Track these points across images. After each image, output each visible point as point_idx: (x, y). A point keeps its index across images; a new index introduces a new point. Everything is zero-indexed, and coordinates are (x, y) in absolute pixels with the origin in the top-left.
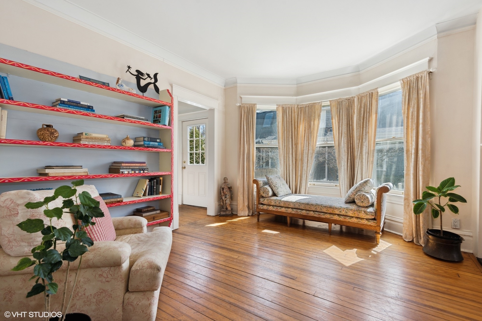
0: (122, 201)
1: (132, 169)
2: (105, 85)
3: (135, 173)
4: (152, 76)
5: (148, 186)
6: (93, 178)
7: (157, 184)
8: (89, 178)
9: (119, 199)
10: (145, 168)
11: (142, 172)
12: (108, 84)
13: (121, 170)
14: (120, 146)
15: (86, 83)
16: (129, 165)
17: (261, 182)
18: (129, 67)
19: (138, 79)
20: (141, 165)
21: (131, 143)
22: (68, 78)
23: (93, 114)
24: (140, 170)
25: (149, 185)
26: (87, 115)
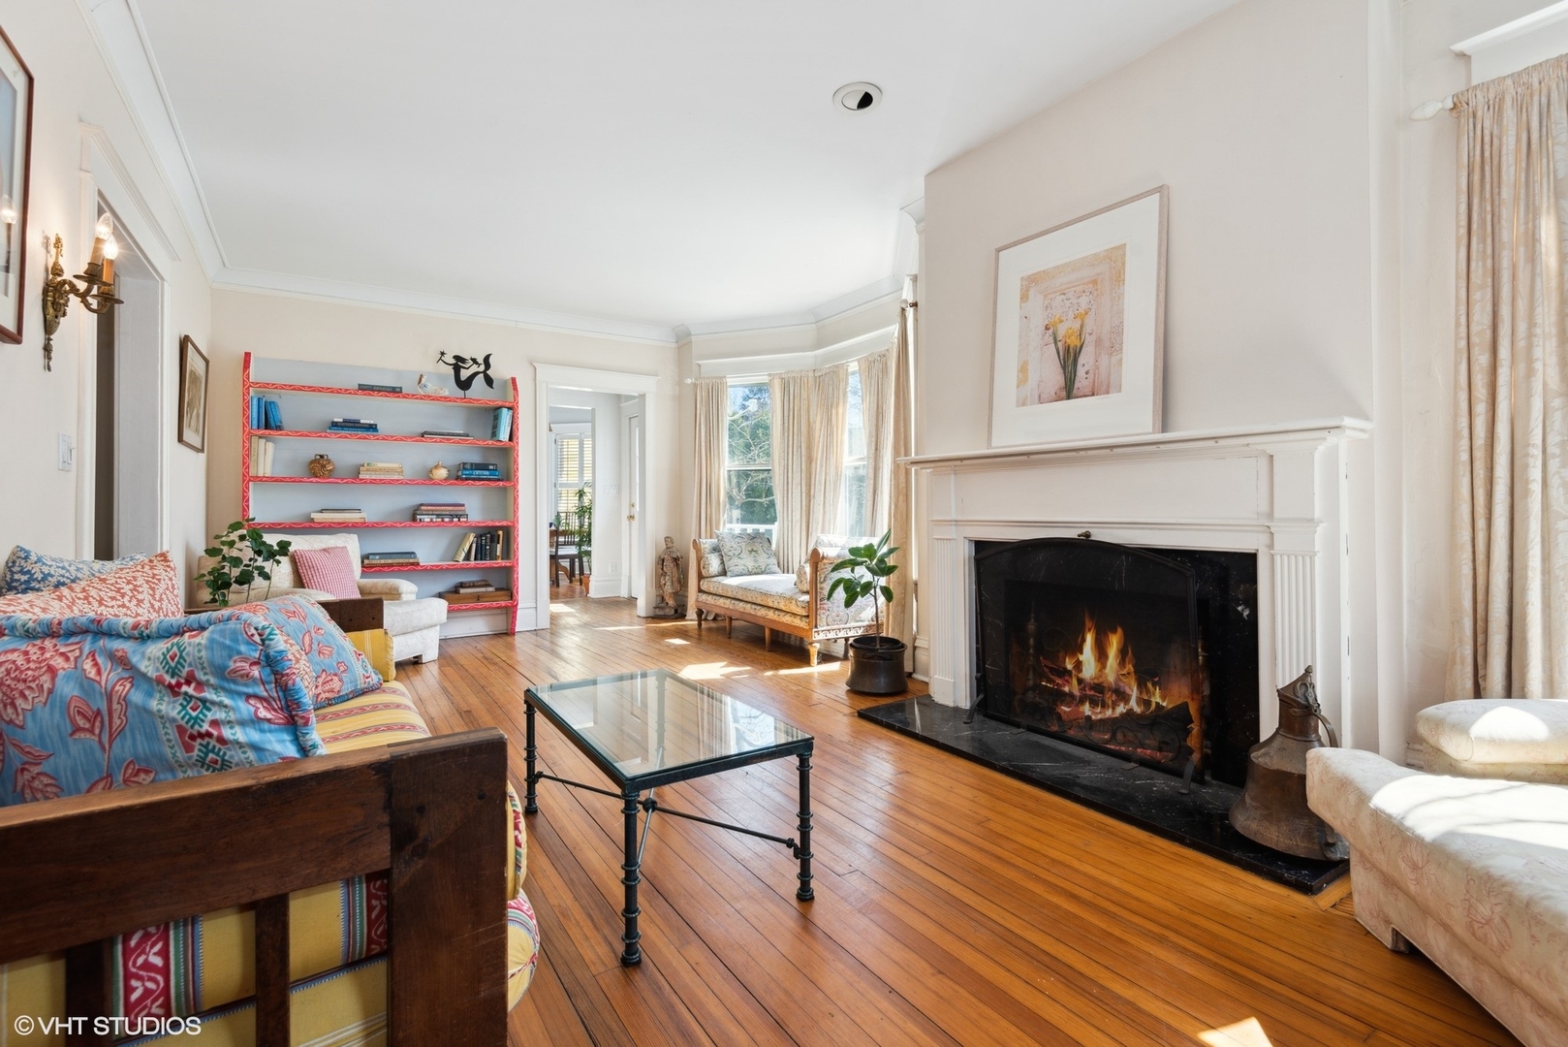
0: (418, 564)
1: (438, 516)
2: (395, 391)
3: (443, 521)
4: (480, 360)
5: (474, 545)
6: (373, 526)
7: (492, 541)
8: (368, 526)
9: (411, 561)
10: (461, 513)
11: (455, 520)
12: (401, 388)
13: (418, 517)
14: (427, 479)
15: (365, 394)
16: (434, 508)
17: (707, 546)
18: (443, 354)
19: (457, 369)
20: (456, 508)
21: (442, 473)
22: (339, 391)
23: (374, 436)
24: (452, 516)
25: (477, 544)
26: (365, 438)
